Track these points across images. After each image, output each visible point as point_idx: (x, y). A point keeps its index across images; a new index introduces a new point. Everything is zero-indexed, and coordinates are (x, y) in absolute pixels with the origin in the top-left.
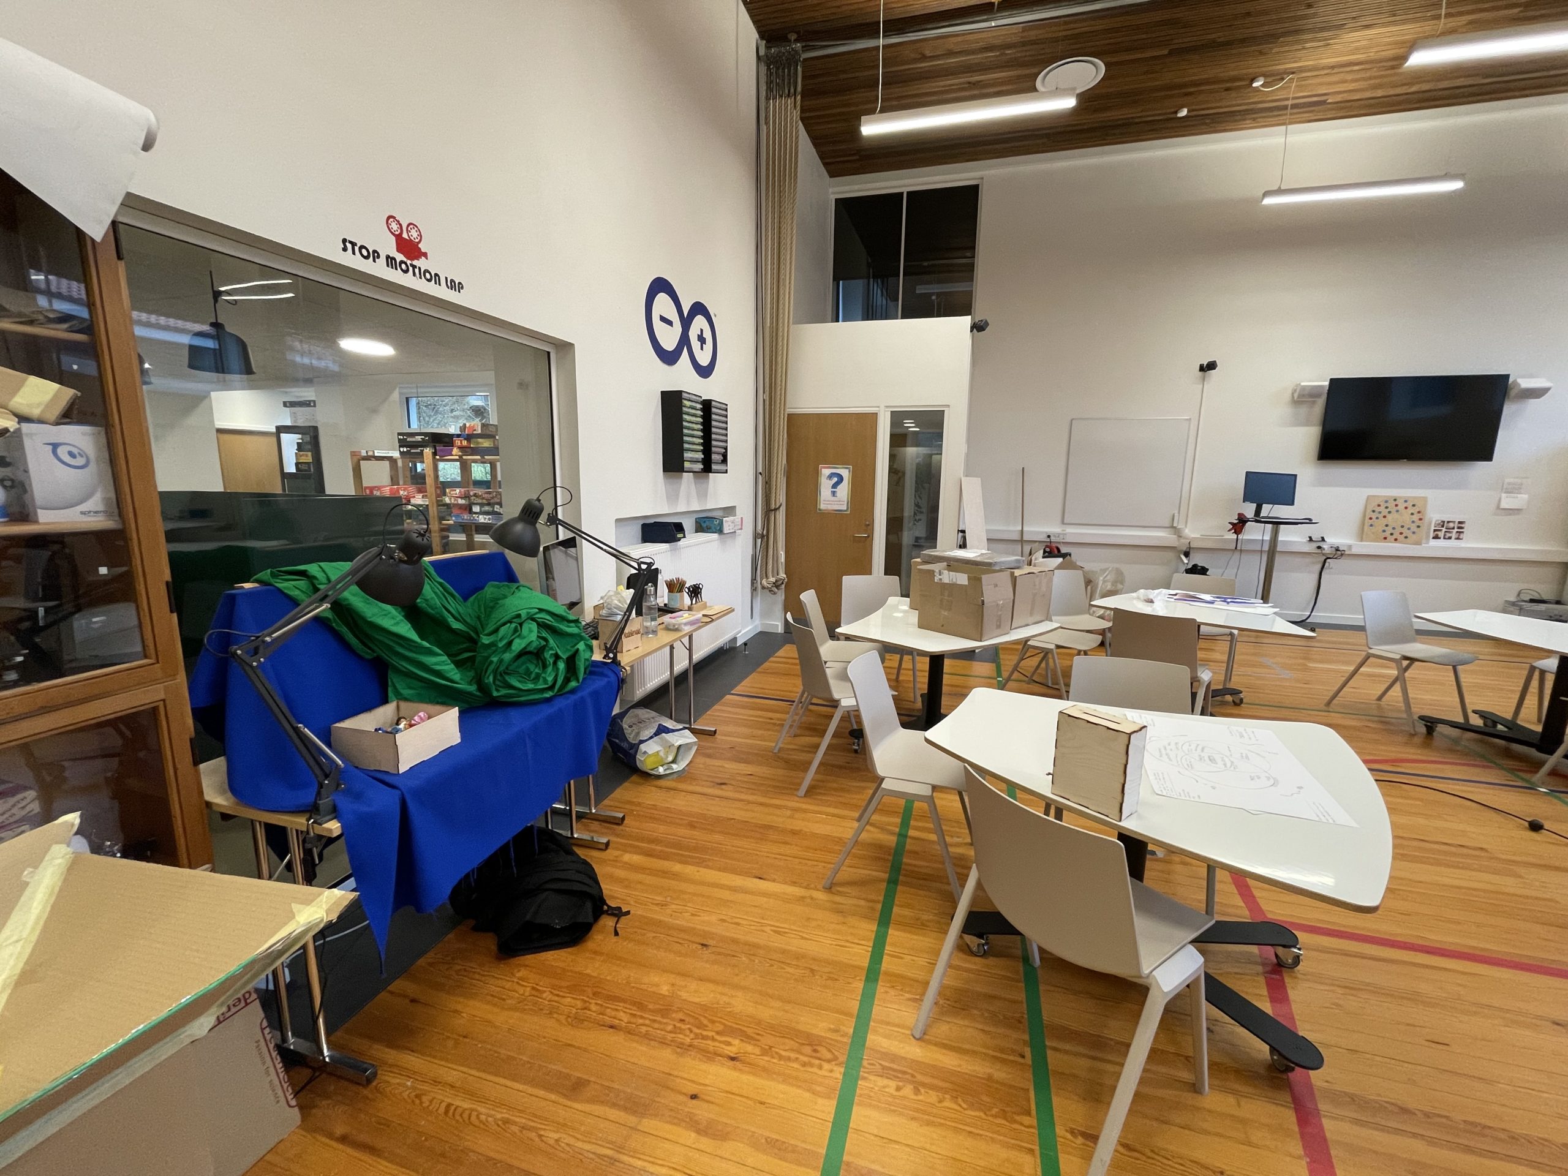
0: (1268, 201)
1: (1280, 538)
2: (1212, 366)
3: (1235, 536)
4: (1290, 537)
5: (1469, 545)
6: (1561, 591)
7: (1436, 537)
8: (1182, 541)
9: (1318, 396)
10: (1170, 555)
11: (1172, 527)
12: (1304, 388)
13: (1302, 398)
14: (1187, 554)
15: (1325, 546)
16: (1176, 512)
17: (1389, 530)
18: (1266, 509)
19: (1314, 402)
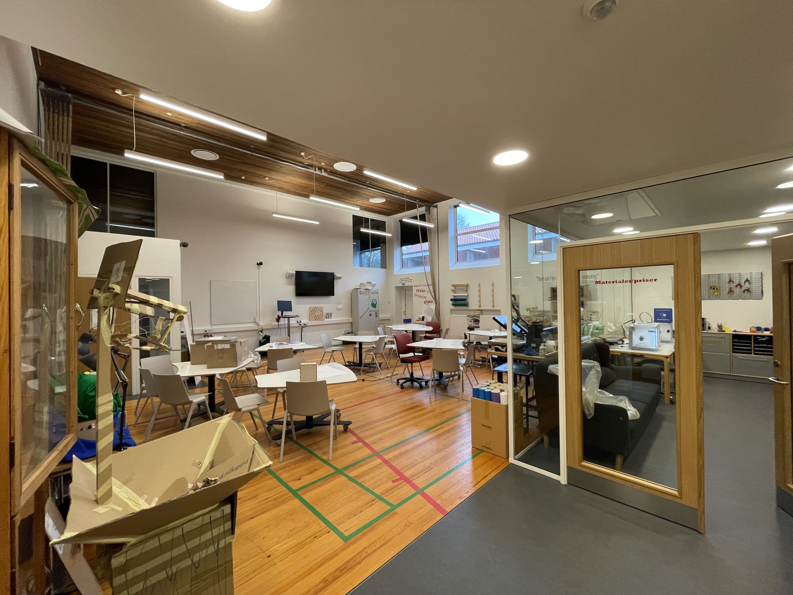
0: (274, 215)
1: (290, 322)
2: (261, 264)
3: (277, 323)
4: (293, 322)
5: (334, 319)
6: (352, 330)
7: (326, 318)
8: (260, 327)
9: (293, 276)
10: (255, 333)
11: (255, 322)
12: (289, 273)
13: (289, 276)
14: (261, 332)
15: (302, 324)
16: (255, 316)
17: (316, 317)
18: (285, 313)
19: (292, 278)
